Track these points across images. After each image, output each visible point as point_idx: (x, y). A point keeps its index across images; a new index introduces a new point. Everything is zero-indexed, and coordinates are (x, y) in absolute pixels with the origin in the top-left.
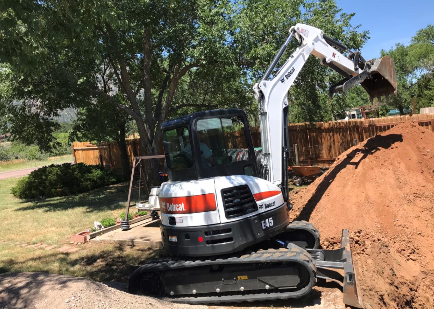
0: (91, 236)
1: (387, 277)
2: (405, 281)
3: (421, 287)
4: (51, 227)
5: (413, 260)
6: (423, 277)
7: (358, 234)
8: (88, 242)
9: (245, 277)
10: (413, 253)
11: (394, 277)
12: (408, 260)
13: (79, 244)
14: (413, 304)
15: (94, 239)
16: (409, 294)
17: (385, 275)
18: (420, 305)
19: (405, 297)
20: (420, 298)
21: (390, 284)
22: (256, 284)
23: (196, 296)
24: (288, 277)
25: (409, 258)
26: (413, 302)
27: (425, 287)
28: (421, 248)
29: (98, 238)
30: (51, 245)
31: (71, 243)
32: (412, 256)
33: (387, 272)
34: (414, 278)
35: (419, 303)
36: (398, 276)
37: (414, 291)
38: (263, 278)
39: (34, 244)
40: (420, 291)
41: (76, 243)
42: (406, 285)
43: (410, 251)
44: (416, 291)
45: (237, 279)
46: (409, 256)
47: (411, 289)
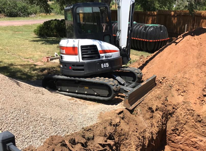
0: (50, 59)
1: (162, 101)
2: (171, 104)
3: (180, 108)
4: (39, 52)
5: (182, 95)
6: (183, 104)
7: (163, 79)
8: (49, 62)
9: (87, 88)
10: (184, 92)
11: (166, 101)
12: (179, 95)
13: (45, 62)
14: (173, 115)
15: (52, 61)
16: (171, 110)
17: (162, 99)
18: (176, 116)
19: (169, 111)
20: (177, 113)
21: (162, 104)
22: (91, 92)
23: (68, 92)
24: (104, 91)
25: (180, 94)
26: (173, 114)
27: (182, 109)
28: (189, 91)
29: (54, 61)
30: (33, 60)
31: (42, 61)
32: (182, 94)
33: (163, 98)
34: (177, 103)
35: (176, 115)
36: (169, 101)
37: (175, 109)
38: (94, 89)
39: (27, 59)
40: (178, 110)
41: (44, 61)
42: (171, 106)
43: (183, 91)
44: (176, 109)
45: (84, 88)
46: (181, 93)
47: (173, 108)
